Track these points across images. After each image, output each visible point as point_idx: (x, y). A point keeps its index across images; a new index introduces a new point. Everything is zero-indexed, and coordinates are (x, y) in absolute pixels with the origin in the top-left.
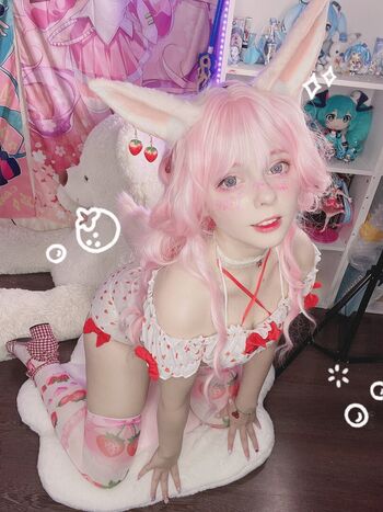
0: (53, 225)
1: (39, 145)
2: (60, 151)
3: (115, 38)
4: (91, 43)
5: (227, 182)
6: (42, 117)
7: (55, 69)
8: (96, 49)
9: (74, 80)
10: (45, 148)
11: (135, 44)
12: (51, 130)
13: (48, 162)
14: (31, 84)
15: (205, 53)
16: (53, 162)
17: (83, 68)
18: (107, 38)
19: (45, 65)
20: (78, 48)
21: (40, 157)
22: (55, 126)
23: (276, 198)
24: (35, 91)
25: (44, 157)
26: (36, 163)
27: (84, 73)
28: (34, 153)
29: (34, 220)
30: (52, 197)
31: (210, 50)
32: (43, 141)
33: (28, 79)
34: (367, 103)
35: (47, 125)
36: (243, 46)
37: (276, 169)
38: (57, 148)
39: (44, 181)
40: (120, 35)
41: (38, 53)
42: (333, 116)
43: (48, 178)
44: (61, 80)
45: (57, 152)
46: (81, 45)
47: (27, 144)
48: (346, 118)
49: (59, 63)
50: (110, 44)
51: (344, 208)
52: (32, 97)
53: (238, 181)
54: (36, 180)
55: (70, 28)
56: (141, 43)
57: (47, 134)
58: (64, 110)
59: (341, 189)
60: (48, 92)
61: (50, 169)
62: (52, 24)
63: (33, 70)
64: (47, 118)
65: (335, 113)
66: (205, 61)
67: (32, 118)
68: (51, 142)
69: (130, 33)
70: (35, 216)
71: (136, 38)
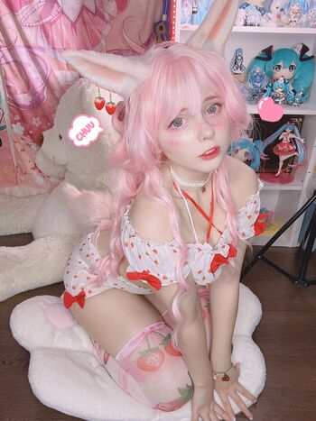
0: (34, 191)
1: (17, 117)
2: (36, 122)
3: (80, 15)
4: (59, 21)
6: (19, 91)
7: (28, 47)
8: (63, 27)
9: (46, 56)
10: (23, 120)
11: (97, 19)
12: (28, 103)
13: (26, 133)
14: (8, 63)
15: (161, 21)
16: (31, 132)
17: (53, 44)
18: (73, 16)
19: (19, 44)
20: (47, 27)
21: (18, 129)
22: (31, 99)
23: (214, 133)
24: (12, 69)
25: (23, 129)
26: (15, 135)
27: (54, 48)
28: (13, 125)
29: (16, 188)
30: (32, 164)
31: (164, 17)
32: (21, 113)
33: (5, 59)
34: (309, 54)
35: (23, 99)
36: (193, 12)
38: (34, 119)
39: (23, 150)
40: (84, 12)
41: (13, 34)
42: (279, 67)
43: (27, 148)
44: (33, 56)
45: (34, 123)
46: (51, 23)
47: (7, 118)
48: (292, 67)
49: (32, 41)
50: (76, 21)
51: (296, 150)
52: (9, 74)
53: (184, 121)
54: (16, 150)
55: (40, 9)
56: (102, 17)
57: (25, 107)
58: (38, 84)
59: (293, 132)
60: (23, 68)
61: (28, 139)
62: (24, 8)
63: (9, 50)
64: (24, 93)
66: (161, 28)
67: (10, 93)
68: (29, 115)
69: (93, 10)
70: (17, 184)
71: (98, 13)
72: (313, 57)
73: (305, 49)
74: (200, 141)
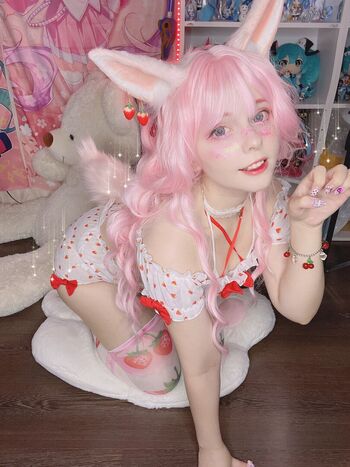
1: (24, 119)
2: (41, 123)
3: (86, 14)
5: (217, 132)
6: (24, 93)
7: (34, 47)
8: (69, 27)
9: (52, 56)
11: (102, 17)
12: (33, 105)
14: (13, 64)
15: (165, 19)
16: (37, 134)
17: (59, 44)
18: (78, 15)
19: (24, 45)
20: (54, 26)
21: (27, 130)
22: (35, 100)
24: (17, 71)
25: (30, 130)
26: (24, 136)
27: (60, 48)
28: (22, 127)
29: (27, 190)
31: (169, 14)
33: (10, 60)
34: (314, 48)
35: (29, 100)
36: (198, 9)
37: (258, 118)
38: (39, 120)
39: (32, 152)
40: (90, 12)
41: (18, 35)
42: (285, 62)
43: (36, 149)
44: (39, 57)
45: (39, 125)
46: (57, 23)
47: (16, 119)
48: (298, 62)
49: (37, 41)
50: (82, 20)
52: (14, 75)
53: (227, 130)
54: (25, 152)
55: (45, 9)
56: (107, 15)
57: (29, 108)
58: (43, 85)
62: (30, 8)
63: (14, 50)
64: (28, 94)
65: (287, 58)
66: (167, 25)
67: (16, 95)
68: (33, 116)
69: (98, 8)
70: (28, 186)
71: (103, 12)
72: (317, 51)
73: (309, 44)
74: (244, 152)
